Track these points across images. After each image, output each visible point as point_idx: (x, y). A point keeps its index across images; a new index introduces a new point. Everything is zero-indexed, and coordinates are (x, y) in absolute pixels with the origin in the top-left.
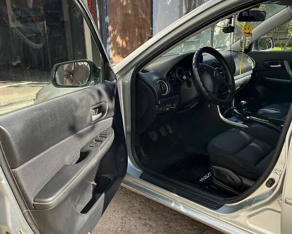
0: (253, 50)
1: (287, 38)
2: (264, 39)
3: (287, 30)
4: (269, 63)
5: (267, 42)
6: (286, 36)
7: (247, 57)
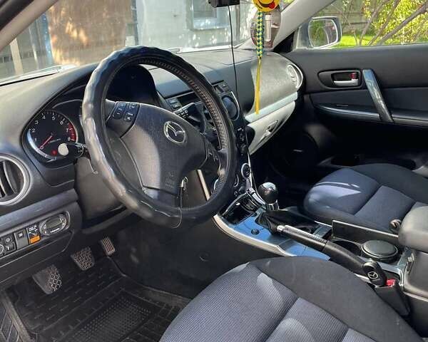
0: (298, 46)
1: (363, 21)
2: (322, 22)
3: (363, 9)
4: (332, 75)
5: (327, 28)
6: (361, 19)
7: (284, 64)
